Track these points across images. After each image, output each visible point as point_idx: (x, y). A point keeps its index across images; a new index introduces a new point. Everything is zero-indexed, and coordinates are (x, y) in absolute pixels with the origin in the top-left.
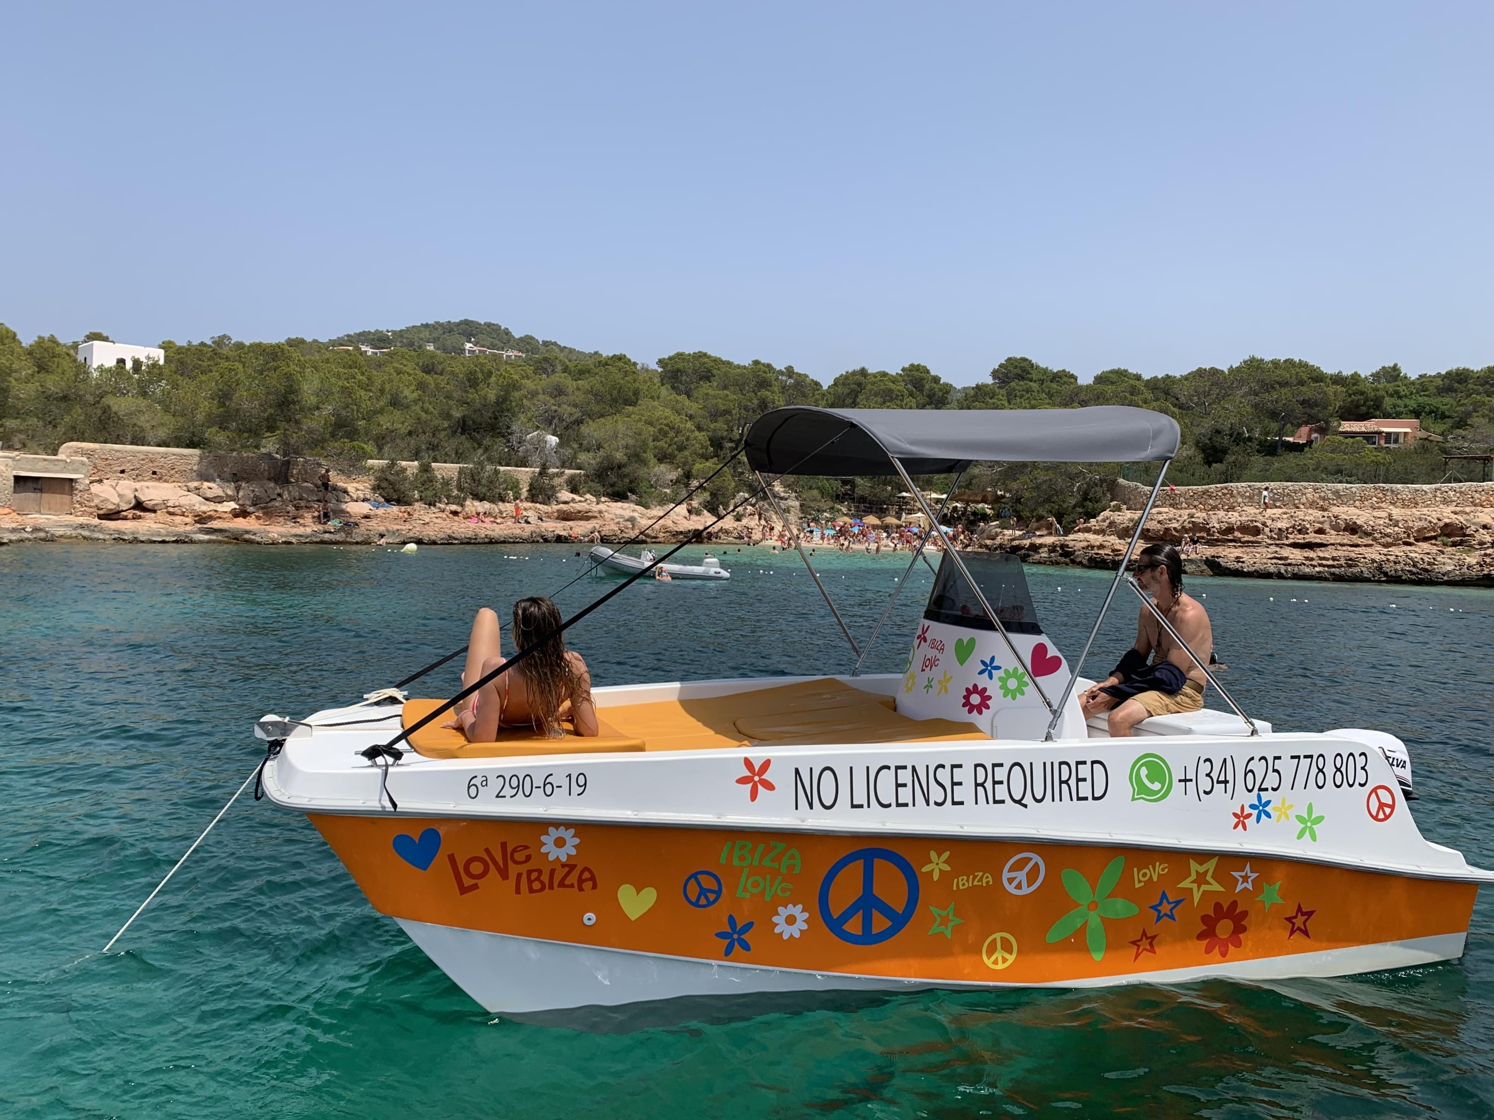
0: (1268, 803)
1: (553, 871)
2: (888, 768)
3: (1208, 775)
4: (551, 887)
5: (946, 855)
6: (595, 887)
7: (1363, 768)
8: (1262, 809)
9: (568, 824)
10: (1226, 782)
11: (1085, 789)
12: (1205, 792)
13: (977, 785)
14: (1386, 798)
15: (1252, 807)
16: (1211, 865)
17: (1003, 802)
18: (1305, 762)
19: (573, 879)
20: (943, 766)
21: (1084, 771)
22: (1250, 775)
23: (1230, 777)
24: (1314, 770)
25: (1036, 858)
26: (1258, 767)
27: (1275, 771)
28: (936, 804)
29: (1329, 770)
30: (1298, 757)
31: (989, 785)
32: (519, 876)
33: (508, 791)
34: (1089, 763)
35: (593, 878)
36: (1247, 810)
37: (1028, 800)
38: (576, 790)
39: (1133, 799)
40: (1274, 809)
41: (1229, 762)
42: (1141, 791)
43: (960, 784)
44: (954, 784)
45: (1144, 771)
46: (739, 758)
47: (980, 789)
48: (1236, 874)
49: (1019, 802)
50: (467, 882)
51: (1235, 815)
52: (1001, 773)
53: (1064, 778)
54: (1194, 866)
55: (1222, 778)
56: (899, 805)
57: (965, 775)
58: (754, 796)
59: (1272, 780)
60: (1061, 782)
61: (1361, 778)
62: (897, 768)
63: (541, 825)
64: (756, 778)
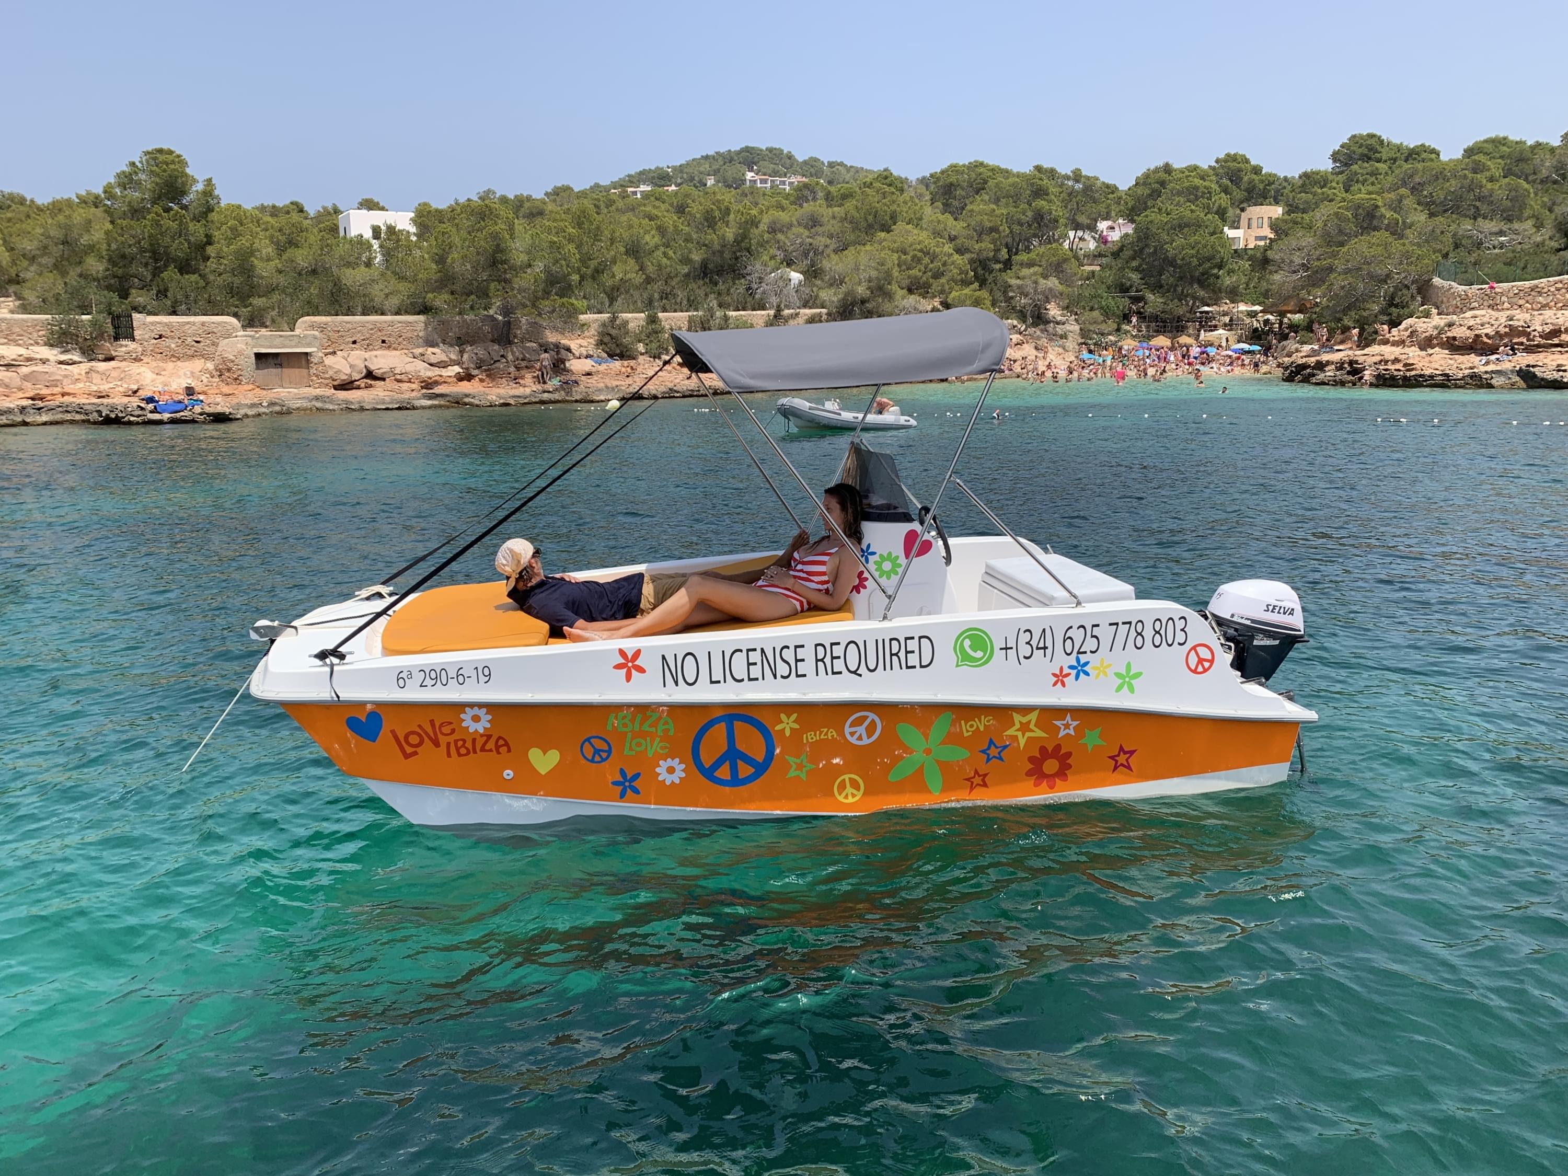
0: (1087, 663)
1: (474, 740)
2: (741, 651)
3: (1028, 643)
4: (475, 752)
5: (794, 716)
6: (509, 751)
7: (1182, 630)
8: (1081, 669)
9: (480, 705)
10: (1045, 648)
11: (913, 660)
12: (1025, 658)
13: (817, 660)
14: (1204, 653)
15: (1071, 667)
16: (1033, 716)
17: (840, 673)
18: (1123, 629)
19: (491, 745)
20: (788, 647)
21: (913, 645)
22: (1069, 642)
23: (1049, 644)
24: (1133, 634)
25: (872, 716)
26: (1077, 635)
27: (1093, 636)
28: (783, 677)
29: (1148, 633)
30: (1117, 624)
31: (828, 660)
32: (448, 744)
33: (428, 682)
34: (917, 639)
35: (507, 744)
36: (1066, 671)
37: (862, 671)
38: (483, 679)
39: (957, 666)
40: (1093, 668)
41: (1048, 632)
42: (964, 658)
43: (803, 660)
44: (797, 661)
45: (967, 643)
46: (614, 650)
47: (820, 664)
48: (1058, 723)
49: (855, 672)
50: (409, 750)
51: (1054, 675)
52: (838, 651)
53: (894, 651)
54: (1017, 718)
55: (1041, 645)
56: (750, 679)
57: (807, 654)
58: (628, 678)
59: (1091, 644)
60: (892, 655)
61: (1180, 637)
62: (748, 650)
63: (460, 707)
64: (630, 664)
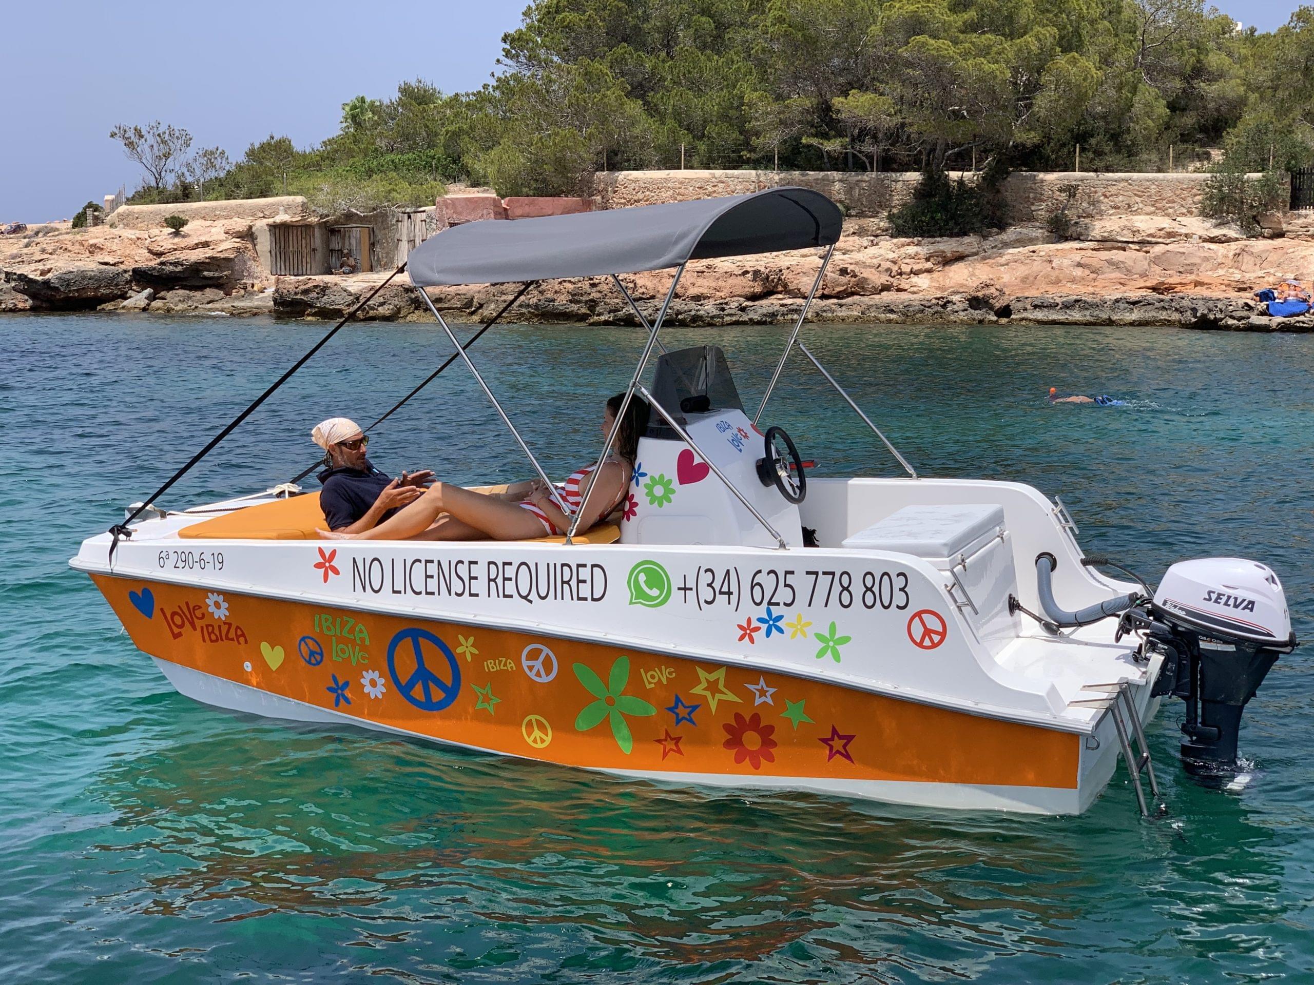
0: (780, 618)
1: (220, 627)
2: (419, 561)
3: (710, 585)
4: (222, 640)
5: (471, 640)
6: (246, 642)
7: (902, 590)
8: (773, 624)
9: (220, 592)
10: (729, 593)
11: (585, 590)
12: (706, 602)
13: (490, 580)
15: (760, 620)
16: (720, 674)
17: (511, 596)
18: (824, 581)
19: (232, 634)
20: (462, 562)
21: (585, 574)
22: (757, 588)
23: (735, 588)
24: (837, 588)
25: (546, 650)
26: (768, 582)
27: (786, 585)
28: (457, 594)
29: (857, 589)
30: (816, 573)
31: (500, 580)
32: (202, 628)
33: (180, 564)
34: (589, 567)
35: (243, 635)
36: (755, 624)
37: (533, 596)
38: (218, 566)
39: (631, 603)
40: (788, 624)
41: (732, 573)
42: (639, 595)
43: (476, 578)
44: (471, 578)
45: (642, 578)
46: (314, 548)
47: (492, 584)
48: (751, 687)
49: (525, 598)
50: (176, 630)
51: (740, 627)
52: (510, 572)
53: (566, 579)
54: (702, 674)
55: (725, 589)
56: (427, 593)
57: (480, 571)
58: (327, 578)
59: (784, 595)
60: (563, 582)
61: (900, 599)
62: (427, 561)
63: (205, 591)
64: (327, 565)
